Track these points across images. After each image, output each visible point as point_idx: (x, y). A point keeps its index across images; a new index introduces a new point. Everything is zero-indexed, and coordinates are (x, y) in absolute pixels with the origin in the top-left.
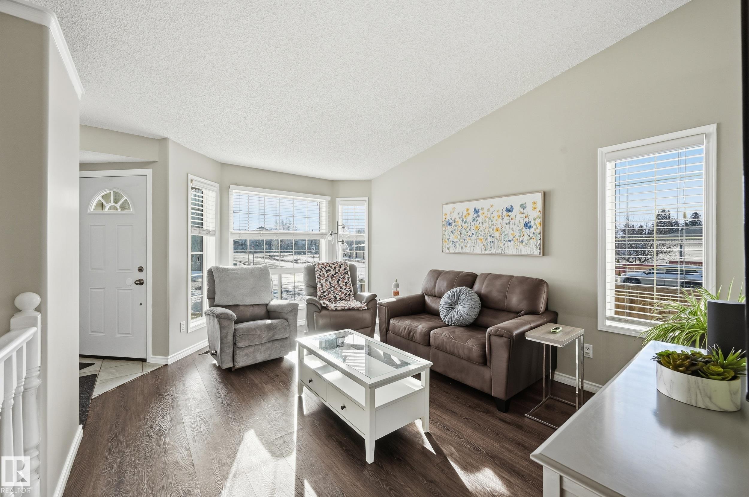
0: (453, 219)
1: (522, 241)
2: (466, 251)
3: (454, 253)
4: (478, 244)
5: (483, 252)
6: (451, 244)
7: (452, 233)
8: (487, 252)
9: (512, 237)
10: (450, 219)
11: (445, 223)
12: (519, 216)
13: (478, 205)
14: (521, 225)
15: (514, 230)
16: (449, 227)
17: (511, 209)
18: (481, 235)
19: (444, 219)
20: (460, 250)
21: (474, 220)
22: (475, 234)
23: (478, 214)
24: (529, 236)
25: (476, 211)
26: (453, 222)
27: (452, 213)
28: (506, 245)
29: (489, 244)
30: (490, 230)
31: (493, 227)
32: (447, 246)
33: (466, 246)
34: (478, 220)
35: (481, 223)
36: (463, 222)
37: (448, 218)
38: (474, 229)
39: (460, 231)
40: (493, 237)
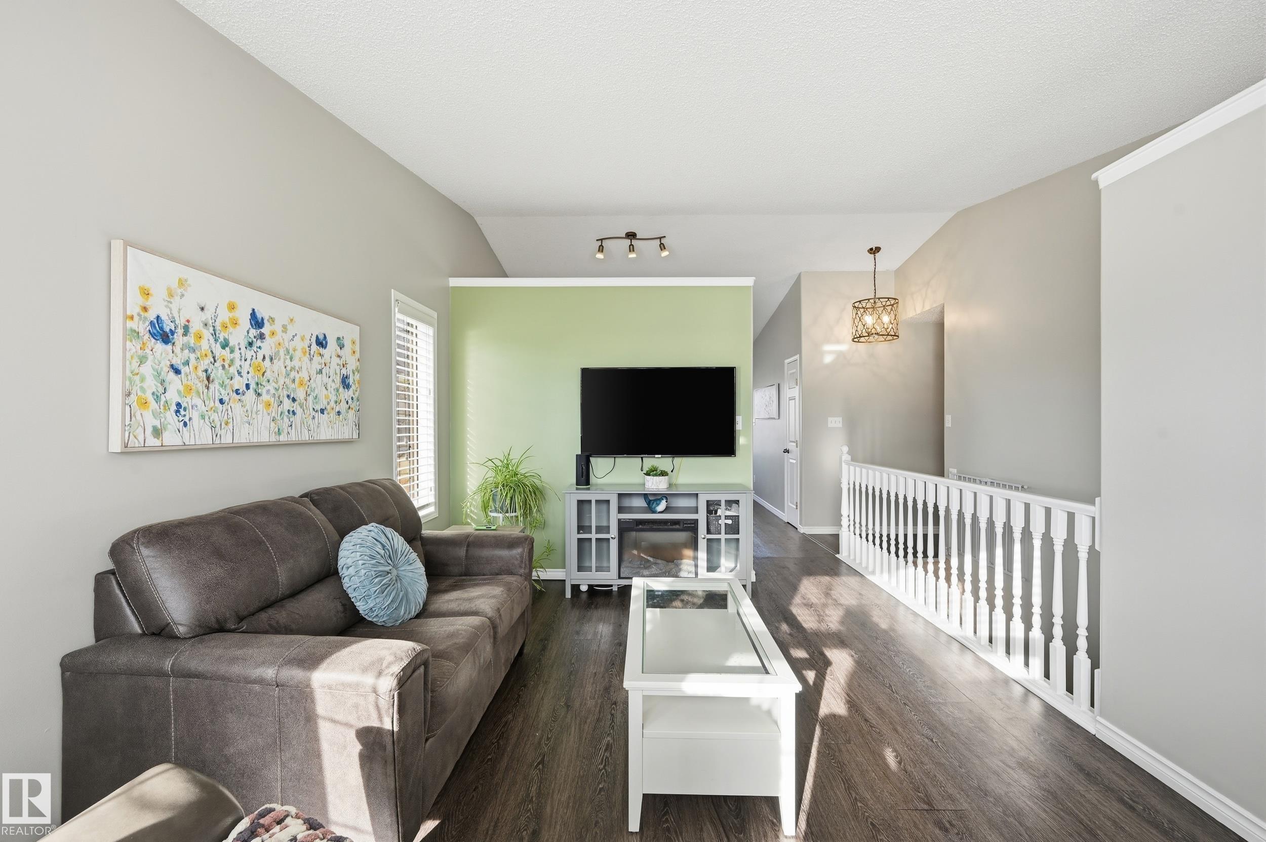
0: (181, 322)
1: (339, 413)
2: (227, 440)
3: (184, 450)
4: (260, 417)
5: (273, 439)
6: (170, 415)
7: (177, 372)
8: (283, 438)
9: (325, 403)
10: (164, 317)
11: (143, 328)
12: (335, 360)
13: (266, 307)
14: (338, 380)
15: (329, 387)
16: (160, 346)
17: (324, 342)
18: (268, 391)
19: (133, 309)
20: (205, 438)
21: (251, 344)
22: (253, 386)
23: (263, 330)
24: (347, 402)
25: (257, 322)
26: (180, 331)
27: (177, 298)
28: (316, 418)
29: (285, 418)
30: (288, 381)
31: (293, 374)
32: (151, 422)
33: (227, 423)
34: (260, 348)
35: (267, 359)
36: (216, 340)
37: (158, 308)
38: (251, 370)
39: (206, 371)
40: (294, 400)
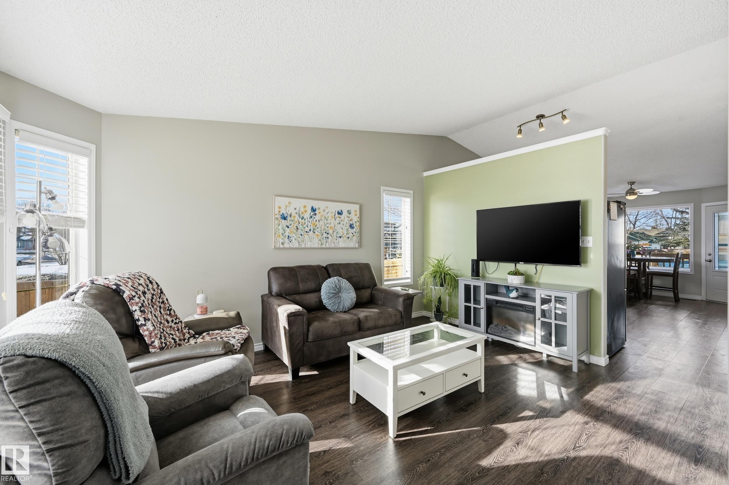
0: (289, 213)
1: (348, 238)
2: (303, 246)
3: (290, 248)
4: (315, 239)
5: (320, 246)
6: (286, 239)
7: (288, 227)
8: (323, 246)
9: (342, 234)
10: (285, 213)
11: (279, 217)
12: (347, 219)
13: (316, 204)
14: (348, 226)
15: (343, 229)
16: (283, 221)
17: (341, 213)
18: (318, 231)
19: (277, 212)
20: (296, 245)
21: (311, 217)
22: (312, 230)
23: (315, 212)
24: (353, 234)
25: (313, 210)
26: (289, 216)
27: (288, 207)
28: (338, 240)
29: (324, 239)
30: (326, 228)
31: (327, 225)
32: (281, 241)
33: (303, 241)
34: (315, 218)
35: (317, 221)
36: (300, 217)
37: (283, 211)
38: (311, 225)
39: (297, 226)
40: (328, 234)
